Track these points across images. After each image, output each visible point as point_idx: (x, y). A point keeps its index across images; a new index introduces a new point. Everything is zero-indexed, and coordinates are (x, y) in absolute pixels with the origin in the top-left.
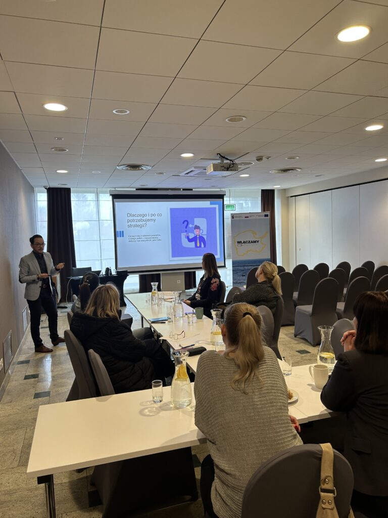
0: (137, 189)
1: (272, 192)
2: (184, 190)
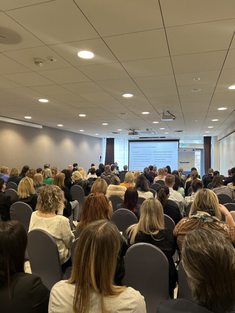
0: (140, 138)
1: (210, 138)
2: (161, 137)
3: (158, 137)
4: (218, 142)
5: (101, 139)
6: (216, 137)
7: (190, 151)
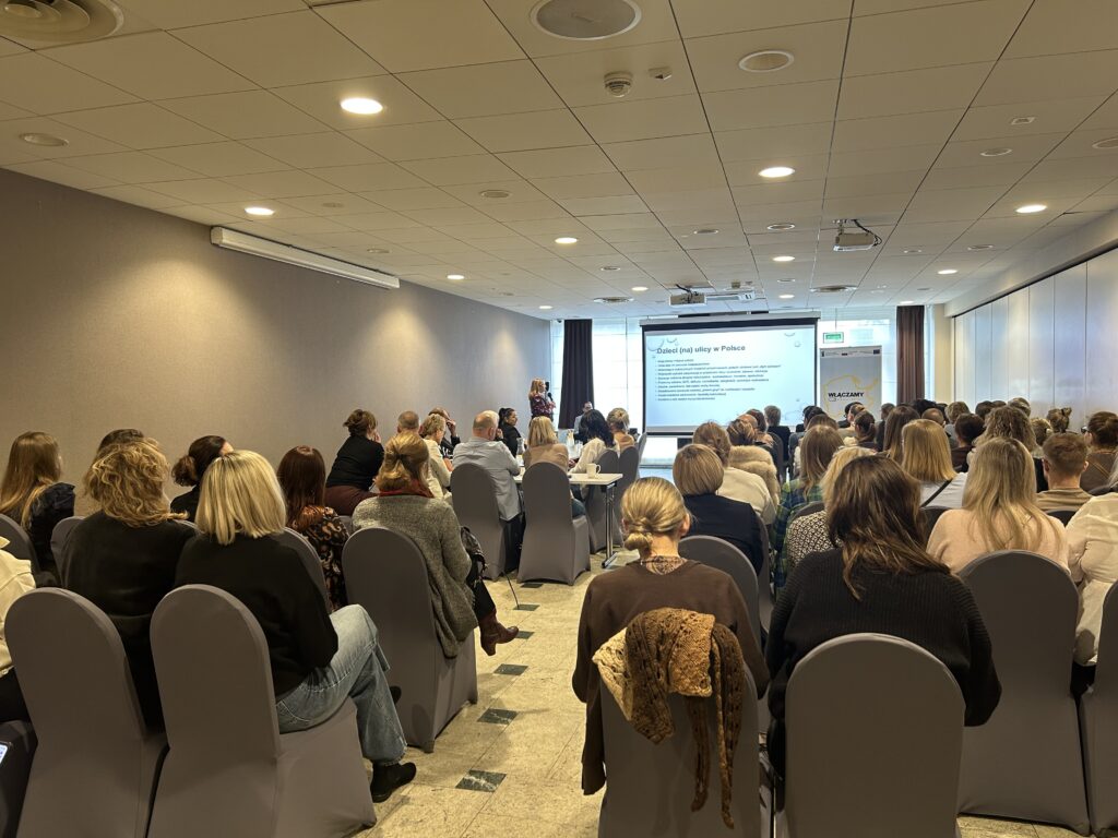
1: (918, 309)
2: (753, 313)
3: (744, 313)
4: (948, 323)
5: (546, 324)
6: (942, 307)
7: (864, 355)
